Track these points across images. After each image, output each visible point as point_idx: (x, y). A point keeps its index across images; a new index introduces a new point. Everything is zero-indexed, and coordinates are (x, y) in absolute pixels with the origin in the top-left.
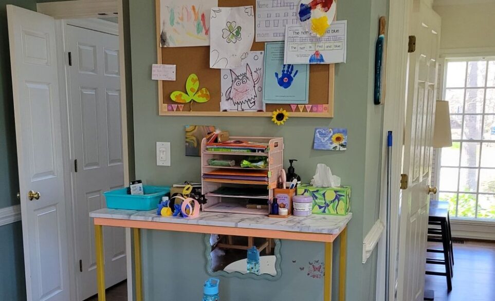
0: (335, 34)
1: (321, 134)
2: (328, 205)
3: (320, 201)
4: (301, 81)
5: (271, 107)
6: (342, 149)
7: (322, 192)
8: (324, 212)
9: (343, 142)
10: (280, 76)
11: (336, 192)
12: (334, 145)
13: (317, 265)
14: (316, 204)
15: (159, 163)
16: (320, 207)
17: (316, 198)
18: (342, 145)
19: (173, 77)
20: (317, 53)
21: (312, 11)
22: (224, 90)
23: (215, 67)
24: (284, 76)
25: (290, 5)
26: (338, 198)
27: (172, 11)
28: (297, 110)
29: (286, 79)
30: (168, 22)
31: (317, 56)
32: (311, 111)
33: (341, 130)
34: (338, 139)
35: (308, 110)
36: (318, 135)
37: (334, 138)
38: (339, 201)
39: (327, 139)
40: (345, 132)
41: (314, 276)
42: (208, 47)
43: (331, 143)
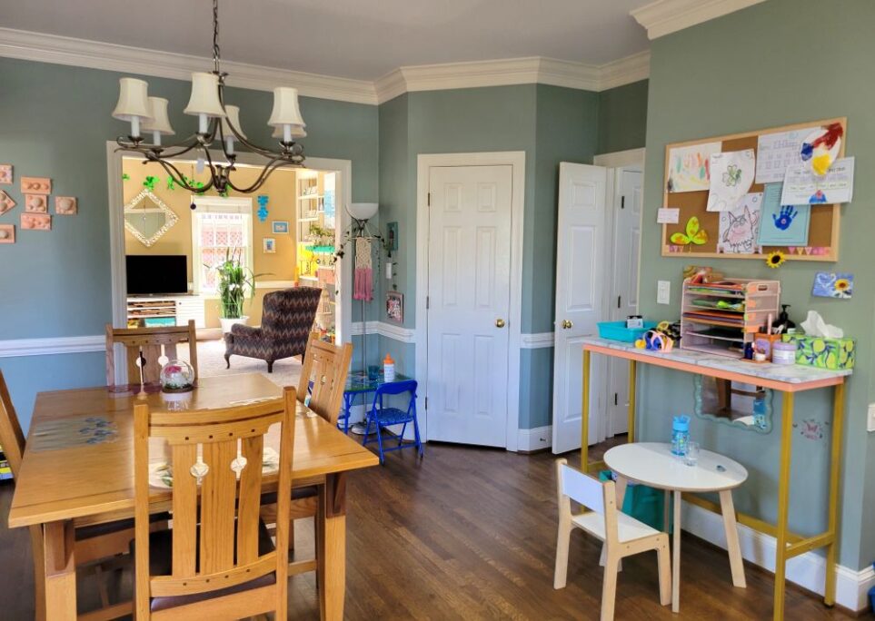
0: (839, 172)
1: (822, 279)
2: (816, 357)
3: (807, 351)
4: (801, 223)
5: (767, 249)
6: (846, 296)
7: (810, 342)
8: (812, 363)
9: (847, 289)
10: (778, 217)
11: (826, 342)
12: (837, 292)
13: (812, 425)
14: (803, 354)
15: (659, 301)
16: (808, 358)
17: (803, 347)
18: (847, 293)
19: (675, 220)
20: (819, 193)
21: (814, 150)
22: (722, 231)
23: (713, 210)
24: (782, 217)
25: (793, 145)
26: (828, 349)
27: (680, 160)
28: (796, 252)
29: (784, 220)
30: (675, 168)
31: (820, 196)
32: (812, 253)
33: (846, 275)
34: (842, 285)
35: (808, 253)
36: (819, 280)
37: (837, 284)
38: (829, 352)
39: (828, 284)
40: (850, 278)
41: (808, 437)
42: (708, 192)
43: (834, 290)
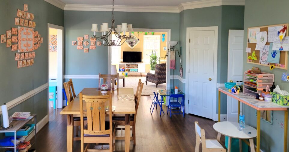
0: (287, 41)
1: (284, 75)
2: (277, 100)
4: (278, 55)
5: (271, 64)
8: (277, 102)
10: (272, 54)
13: (282, 123)
17: (274, 97)
19: (250, 52)
20: (282, 47)
21: (280, 33)
22: (260, 57)
23: (257, 50)
24: (274, 54)
25: (276, 31)
27: (251, 33)
28: (277, 65)
29: (274, 55)
30: (250, 36)
32: (281, 66)
35: (280, 66)
36: (283, 75)
37: (287, 77)
39: (285, 77)
41: (281, 127)
42: (256, 44)
43: (287, 79)
